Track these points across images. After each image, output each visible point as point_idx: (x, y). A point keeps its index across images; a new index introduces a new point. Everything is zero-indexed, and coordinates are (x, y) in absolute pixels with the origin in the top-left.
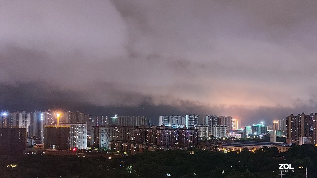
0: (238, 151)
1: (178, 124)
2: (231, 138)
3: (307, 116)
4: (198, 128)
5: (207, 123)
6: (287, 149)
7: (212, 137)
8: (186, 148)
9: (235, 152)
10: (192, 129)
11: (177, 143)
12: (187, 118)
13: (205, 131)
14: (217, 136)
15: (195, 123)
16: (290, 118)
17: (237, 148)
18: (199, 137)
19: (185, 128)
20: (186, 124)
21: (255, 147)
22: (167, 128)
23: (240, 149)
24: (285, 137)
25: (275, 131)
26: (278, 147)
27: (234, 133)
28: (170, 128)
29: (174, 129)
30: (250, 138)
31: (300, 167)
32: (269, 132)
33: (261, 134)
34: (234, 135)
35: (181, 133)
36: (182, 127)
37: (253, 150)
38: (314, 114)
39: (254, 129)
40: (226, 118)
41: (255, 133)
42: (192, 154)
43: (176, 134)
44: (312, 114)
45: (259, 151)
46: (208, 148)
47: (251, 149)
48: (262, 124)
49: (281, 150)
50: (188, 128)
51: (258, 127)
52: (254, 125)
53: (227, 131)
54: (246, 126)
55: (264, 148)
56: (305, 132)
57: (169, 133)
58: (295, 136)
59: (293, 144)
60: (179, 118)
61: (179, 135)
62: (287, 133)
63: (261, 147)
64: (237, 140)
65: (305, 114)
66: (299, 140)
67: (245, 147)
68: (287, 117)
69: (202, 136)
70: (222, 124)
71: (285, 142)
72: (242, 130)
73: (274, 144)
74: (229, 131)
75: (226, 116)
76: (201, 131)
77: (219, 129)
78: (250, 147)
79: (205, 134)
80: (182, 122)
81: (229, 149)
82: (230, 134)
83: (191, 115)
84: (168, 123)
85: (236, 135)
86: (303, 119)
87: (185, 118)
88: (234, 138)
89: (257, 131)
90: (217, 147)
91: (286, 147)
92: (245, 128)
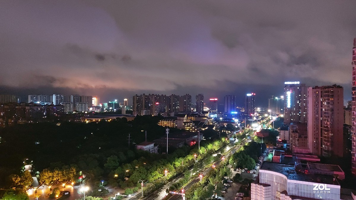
0: (98, 121)
1: (46, 102)
2: (92, 112)
3: (146, 96)
4: (64, 105)
5: (72, 100)
6: (133, 119)
7: (76, 111)
8: (53, 121)
9: (95, 122)
10: (58, 105)
11: (45, 117)
12: (54, 97)
13: (70, 107)
14: (80, 111)
15: (61, 101)
17: (97, 119)
18: (65, 111)
19: (52, 105)
20: (53, 101)
21: (110, 118)
22: (36, 105)
23: (99, 120)
24: (132, 110)
25: (125, 107)
26: (127, 118)
27: (94, 108)
28: (39, 105)
29: (43, 106)
30: (107, 111)
31: (142, 131)
32: (121, 107)
33: (115, 109)
34: (94, 109)
35: (49, 109)
36: (50, 104)
37: (109, 121)
38: (151, 95)
39: (110, 105)
40: (88, 97)
41: (111, 108)
42: (59, 125)
43: (44, 110)
44: (150, 94)
45: (113, 121)
46: (72, 120)
47: (108, 120)
48: (116, 101)
49: (129, 119)
51: (112, 104)
52: (110, 102)
53: (88, 107)
54: (104, 103)
55: (117, 118)
56: (145, 107)
57: (37, 109)
58: (139, 109)
59: (137, 115)
60: (46, 97)
61: (47, 110)
62: (133, 108)
63: (115, 118)
64: (97, 113)
65: (146, 94)
66: (141, 112)
67: (102, 118)
68: (134, 97)
69: (67, 111)
70: (84, 101)
71: (132, 114)
72: (101, 105)
73: (124, 115)
74: (90, 107)
76: (66, 107)
77: (82, 105)
78: (107, 118)
79: (70, 109)
80: (50, 100)
81: (90, 120)
82: (91, 109)
83: (58, 95)
84: (37, 101)
85: (96, 110)
86: (144, 98)
87: (53, 97)
88: (94, 112)
89: (112, 107)
90: (80, 119)
91: (132, 118)
92: (103, 104)
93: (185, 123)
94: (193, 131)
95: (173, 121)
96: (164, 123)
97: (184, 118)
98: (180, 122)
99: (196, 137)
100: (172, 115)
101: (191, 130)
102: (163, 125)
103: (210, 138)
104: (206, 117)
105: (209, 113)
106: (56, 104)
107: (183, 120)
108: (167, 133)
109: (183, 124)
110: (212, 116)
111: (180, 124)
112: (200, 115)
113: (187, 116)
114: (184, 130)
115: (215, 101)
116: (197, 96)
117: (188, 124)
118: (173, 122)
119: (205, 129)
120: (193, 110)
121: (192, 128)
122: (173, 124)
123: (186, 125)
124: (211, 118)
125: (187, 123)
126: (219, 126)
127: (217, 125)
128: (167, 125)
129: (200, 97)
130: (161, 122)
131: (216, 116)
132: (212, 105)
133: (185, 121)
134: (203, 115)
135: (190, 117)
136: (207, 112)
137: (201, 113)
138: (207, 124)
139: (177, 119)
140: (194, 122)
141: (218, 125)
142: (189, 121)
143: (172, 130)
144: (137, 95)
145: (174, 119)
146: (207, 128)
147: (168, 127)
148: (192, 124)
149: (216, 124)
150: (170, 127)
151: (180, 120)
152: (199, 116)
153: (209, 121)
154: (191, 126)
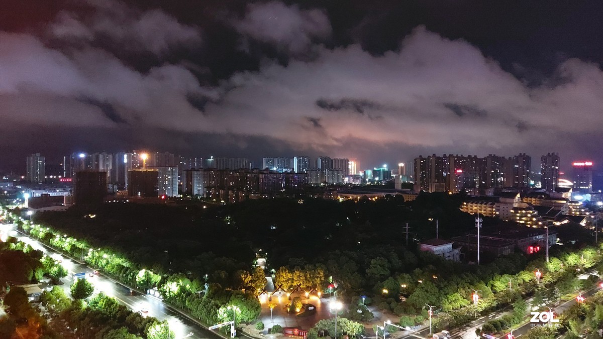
0: (356, 199)
1: (285, 168)
2: (347, 184)
3: (439, 158)
4: (308, 172)
5: (320, 166)
6: (415, 198)
7: (325, 182)
8: (294, 196)
9: (352, 201)
10: (301, 173)
11: (284, 190)
12: (295, 160)
13: (316, 176)
14: (331, 182)
15: (305, 167)
16: (418, 160)
17: (355, 196)
18: (309, 182)
19: (292, 172)
20: (294, 167)
21: (376, 194)
22: (272, 172)
23: (359, 198)
24: (412, 183)
25: (401, 177)
26: (403, 195)
27: (351, 178)
28: (276, 172)
29: (280, 173)
30: (371, 184)
31: (430, 219)
32: (393, 177)
33: (384, 179)
34: (351, 180)
35: (289, 179)
36: (289, 171)
37: (374, 199)
38: (448, 155)
39: (375, 173)
40: (342, 161)
41: (377, 179)
42: (301, 202)
43: (282, 180)
44: (445, 155)
45: (380, 200)
46: (320, 196)
47: (372, 197)
48: (385, 167)
49: (407, 198)
50: (296, 172)
51: (379, 171)
52: (375, 169)
53: (343, 176)
54: (366, 170)
55: (387, 196)
56: (437, 177)
58: (424, 181)
59: (422, 191)
60: (286, 161)
61: (285, 180)
62: (415, 179)
63: (383, 195)
64: (355, 187)
65: (437, 155)
66: (428, 186)
67: (364, 195)
68: (415, 160)
69: (313, 183)
70: (337, 167)
71: (412, 189)
72: (361, 174)
73: (398, 191)
74: (346, 176)
75: (342, 158)
76: (311, 176)
77: (333, 173)
78: (371, 195)
79: (316, 179)
80: (289, 165)
81: (346, 197)
82: (346, 180)
83: (300, 157)
84: (273, 166)
85: (353, 181)
86: (434, 162)
87: (293, 160)
88: (351, 184)
89: (379, 176)
90: (331, 195)
91: (413, 195)
92: (365, 172)
93: (516, 209)
94: (534, 226)
95: (491, 204)
96: (473, 208)
97: (514, 200)
98: (505, 207)
99: (540, 237)
100: (490, 193)
101: (529, 224)
102: (471, 211)
103: (573, 242)
104: (564, 199)
105: (571, 191)
106: (298, 171)
107: (512, 203)
108: (479, 226)
109: (512, 211)
110: (578, 197)
111: (505, 211)
112: (551, 195)
113: (522, 197)
114: (513, 223)
115: (585, 168)
116: (544, 159)
117: (524, 211)
118: (490, 207)
119: (563, 223)
120: (535, 184)
121: (531, 220)
122: (490, 211)
123: (518, 213)
124: (577, 202)
125: (522, 209)
126: (595, 218)
127: (590, 217)
128: (479, 212)
129: (551, 159)
130: (466, 205)
131: (588, 197)
132: (579, 176)
133: (516, 205)
134: (557, 195)
135: (527, 197)
136: (566, 190)
137: (554, 191)
138: (566, 213)
139: (498, 202)
140: (536, 208)
141: (592, 217)
142: (524, 205)
143: (488, 221)
144: (421, 156)
145: (493, 201)
146: (566, 222)
147: (481, 216)
148: (531, 212)
149: (587, 213)
150: (485, 215)
151: (505, 203)
152: (548, 197)
153: (571, 207)
154: (529, 215)
